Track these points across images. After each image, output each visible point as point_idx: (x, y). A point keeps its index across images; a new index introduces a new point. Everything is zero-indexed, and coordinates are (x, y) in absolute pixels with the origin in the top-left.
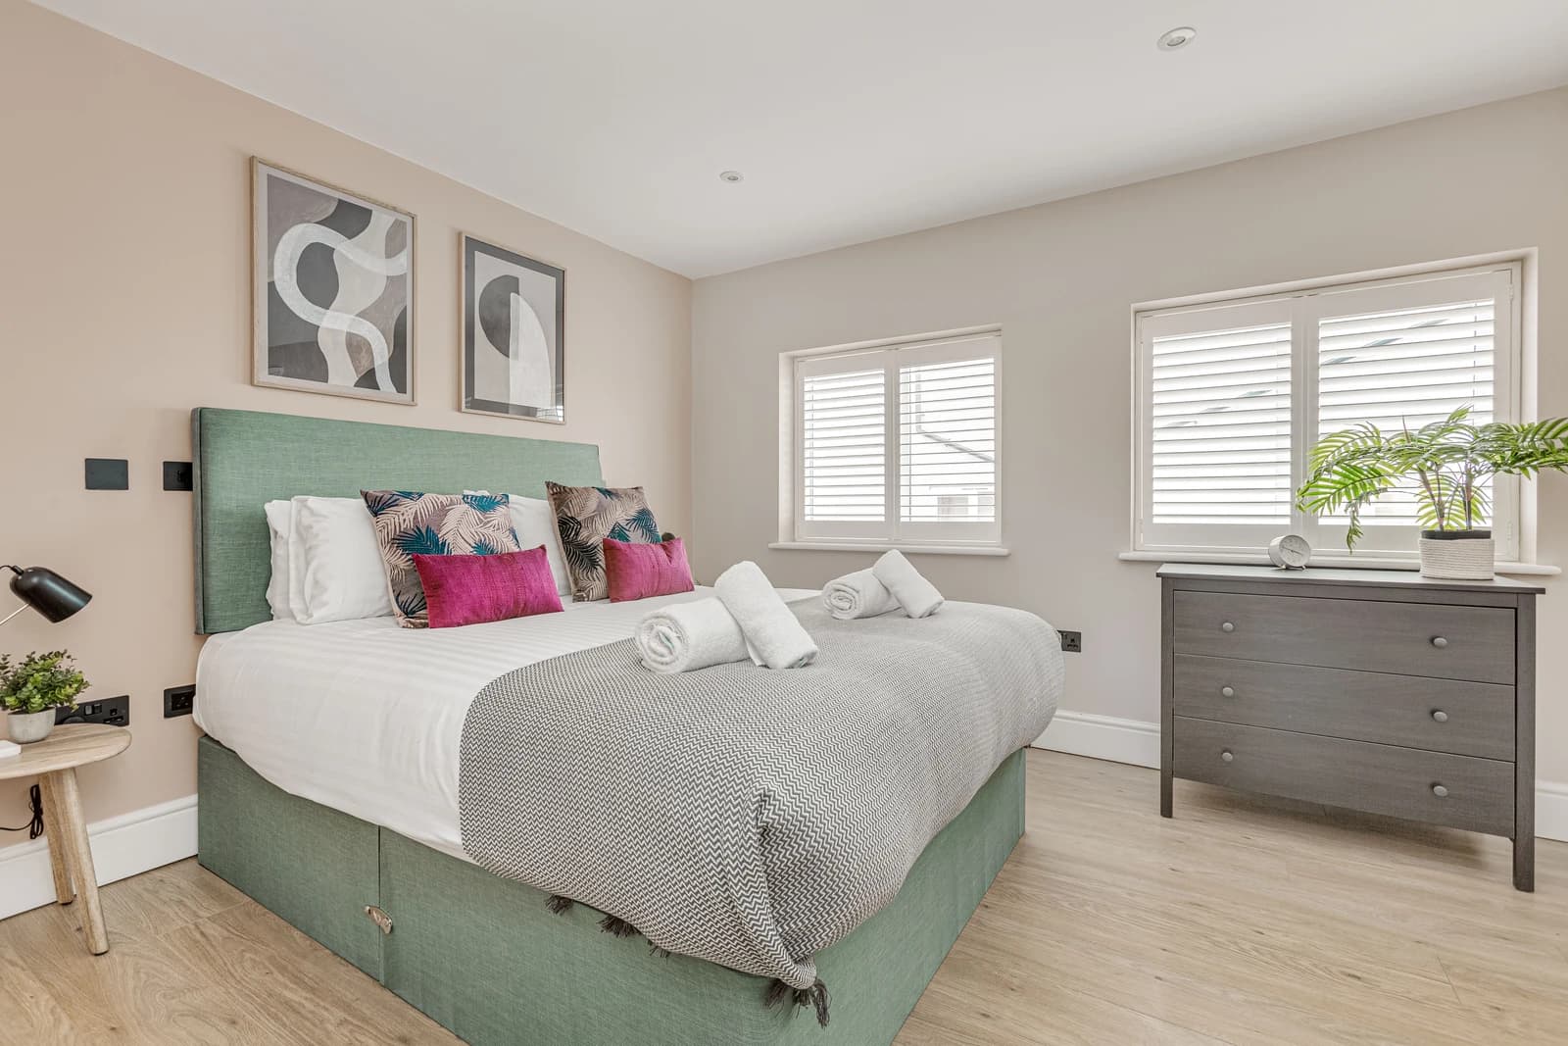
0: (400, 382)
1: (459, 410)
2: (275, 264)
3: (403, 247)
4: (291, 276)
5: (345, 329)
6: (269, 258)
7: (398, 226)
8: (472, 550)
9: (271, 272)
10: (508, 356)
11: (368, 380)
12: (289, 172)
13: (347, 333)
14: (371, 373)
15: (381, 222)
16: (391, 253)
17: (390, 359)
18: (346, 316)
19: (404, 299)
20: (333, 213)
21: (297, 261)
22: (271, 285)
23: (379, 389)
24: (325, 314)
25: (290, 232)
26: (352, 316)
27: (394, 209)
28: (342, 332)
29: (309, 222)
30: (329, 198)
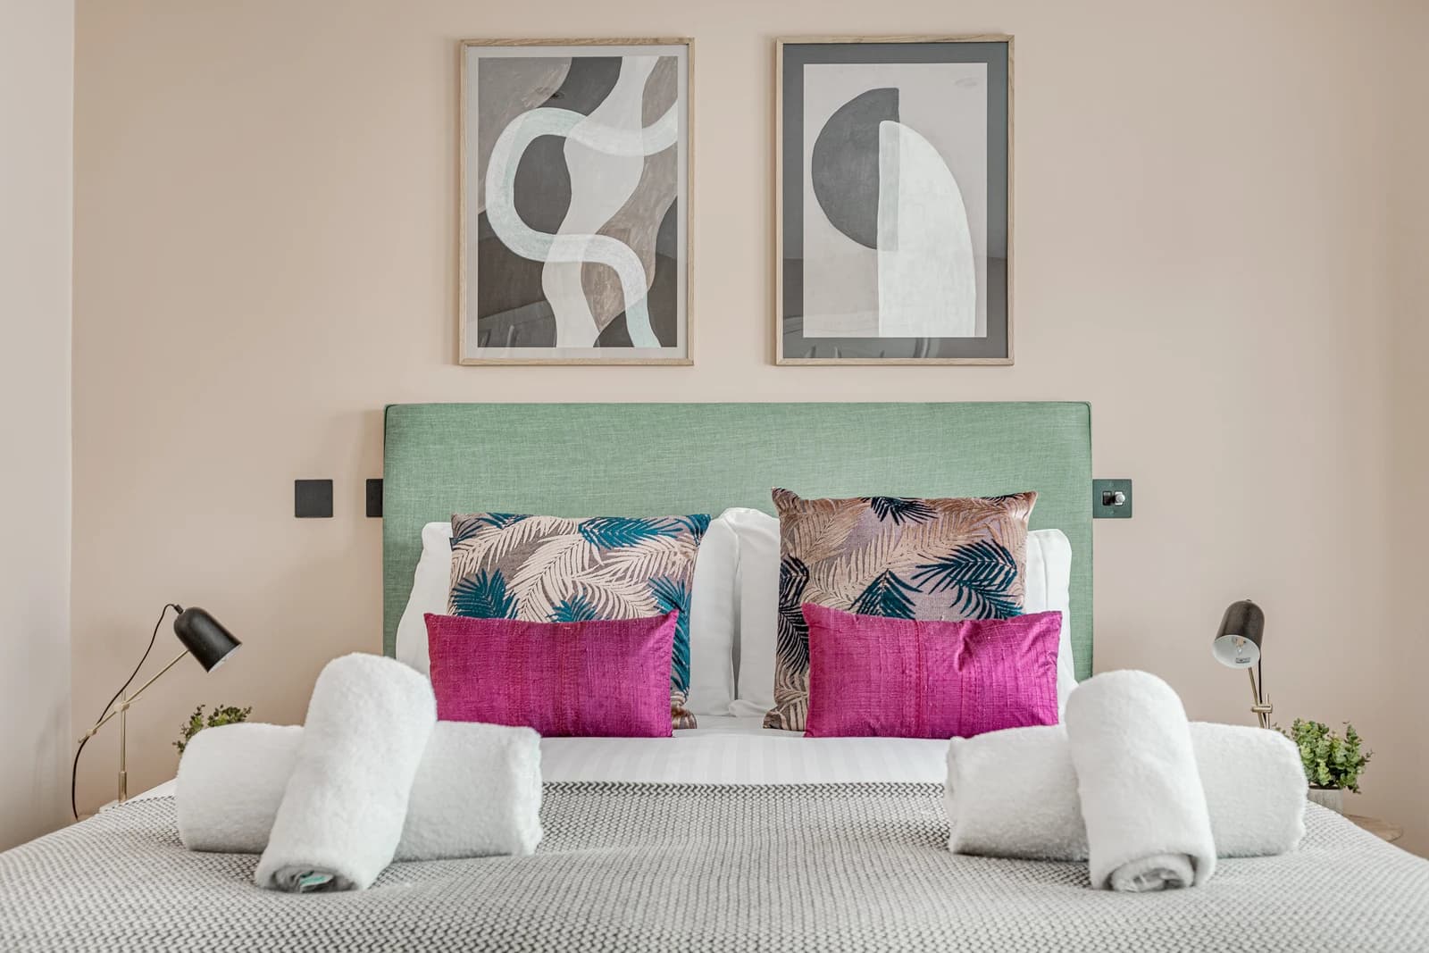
0: (666, 331)
1: (774, 363)
2: (487, 185)
3: (672, 100)
4: (507, 196)
5: (581, 258)
6: (480, 178)
7: (665, 69)
8: (551, 612)
9: (482, 200)
10: (875, 247)
11: (614, 334)
12: (509, 43)
13: (583, 263)
14: (620, 320)
15: (637, 69)
16: (651, 115)
17: (650, 294)
18: (580, 237)
19: (673, 187)
20: (565, 83)
21: (514, 173)
22: (483, 217)
23: (632, 346)
24: (551, 242)
25: (505, 133)
26: (590, 236)
27: (657, 41)
28: (577, 263)
29: (530, 108)
30: (556, 61)
